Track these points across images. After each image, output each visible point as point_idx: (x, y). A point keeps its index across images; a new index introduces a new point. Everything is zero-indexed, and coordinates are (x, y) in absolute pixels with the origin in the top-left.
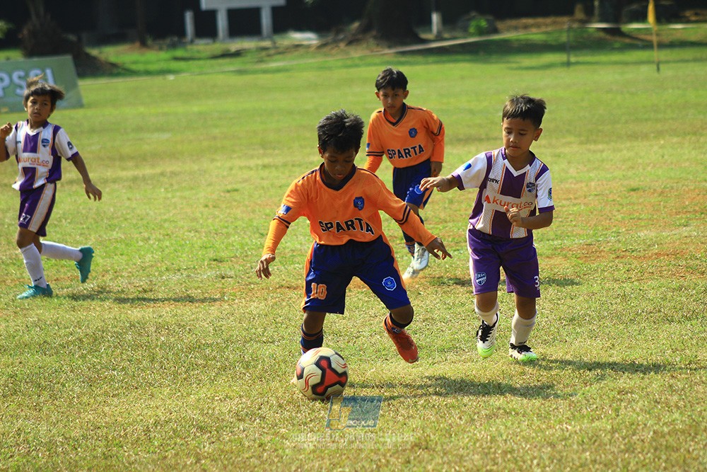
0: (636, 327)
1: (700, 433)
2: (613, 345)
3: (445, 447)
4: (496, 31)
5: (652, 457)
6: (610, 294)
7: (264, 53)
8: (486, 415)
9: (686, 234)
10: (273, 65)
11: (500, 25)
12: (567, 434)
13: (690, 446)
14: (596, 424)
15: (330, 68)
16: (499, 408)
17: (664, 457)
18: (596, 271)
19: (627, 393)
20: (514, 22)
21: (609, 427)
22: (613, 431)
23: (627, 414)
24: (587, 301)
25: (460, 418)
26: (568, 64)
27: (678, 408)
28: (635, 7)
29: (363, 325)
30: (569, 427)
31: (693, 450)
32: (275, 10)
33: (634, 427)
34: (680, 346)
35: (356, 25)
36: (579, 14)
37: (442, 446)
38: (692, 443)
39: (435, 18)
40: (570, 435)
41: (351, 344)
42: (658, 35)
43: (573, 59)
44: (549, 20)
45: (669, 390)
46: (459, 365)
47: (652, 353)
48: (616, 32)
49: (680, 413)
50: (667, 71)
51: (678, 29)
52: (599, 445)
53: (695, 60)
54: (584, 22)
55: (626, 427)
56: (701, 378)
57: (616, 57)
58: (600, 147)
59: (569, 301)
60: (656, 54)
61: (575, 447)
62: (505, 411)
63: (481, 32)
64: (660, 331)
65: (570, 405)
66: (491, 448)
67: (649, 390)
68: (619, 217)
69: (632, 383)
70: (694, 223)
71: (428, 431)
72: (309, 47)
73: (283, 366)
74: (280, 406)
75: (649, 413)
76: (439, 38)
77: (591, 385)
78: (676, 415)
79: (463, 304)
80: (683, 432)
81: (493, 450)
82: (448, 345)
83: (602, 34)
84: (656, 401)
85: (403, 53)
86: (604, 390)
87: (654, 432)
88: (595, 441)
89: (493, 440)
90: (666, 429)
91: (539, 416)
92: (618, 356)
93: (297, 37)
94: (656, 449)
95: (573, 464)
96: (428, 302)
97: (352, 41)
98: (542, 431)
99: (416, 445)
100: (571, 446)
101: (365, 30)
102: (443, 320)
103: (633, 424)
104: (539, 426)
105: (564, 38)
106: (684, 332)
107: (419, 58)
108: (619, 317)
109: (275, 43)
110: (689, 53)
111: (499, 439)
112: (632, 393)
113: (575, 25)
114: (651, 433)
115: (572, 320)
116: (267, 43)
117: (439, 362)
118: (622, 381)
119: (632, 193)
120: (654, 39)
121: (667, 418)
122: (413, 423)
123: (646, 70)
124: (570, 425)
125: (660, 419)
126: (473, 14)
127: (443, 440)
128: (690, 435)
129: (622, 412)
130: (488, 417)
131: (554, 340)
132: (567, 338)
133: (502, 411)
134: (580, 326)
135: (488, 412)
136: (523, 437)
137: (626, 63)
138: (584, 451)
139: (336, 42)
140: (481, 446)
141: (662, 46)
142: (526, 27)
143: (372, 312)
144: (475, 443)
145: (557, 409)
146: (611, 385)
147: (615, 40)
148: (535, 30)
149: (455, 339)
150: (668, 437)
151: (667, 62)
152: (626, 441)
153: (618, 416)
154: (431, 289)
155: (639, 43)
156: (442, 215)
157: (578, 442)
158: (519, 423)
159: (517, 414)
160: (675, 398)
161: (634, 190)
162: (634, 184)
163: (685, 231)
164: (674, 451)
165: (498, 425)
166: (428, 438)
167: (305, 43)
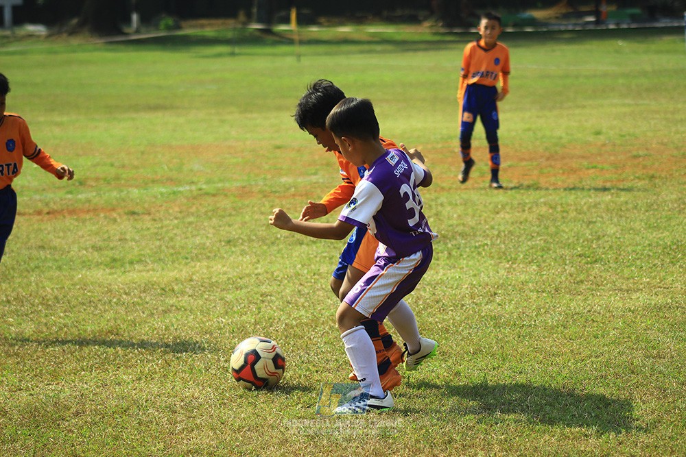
0: (275, 248)
1: (320, 325)
2: (259, 261)
3: (131, 333)
4: (179, 27)
5: (284, 343)
6: (258, 223)
7: (5, 41)
8: (163, 311)
9: (314, 181)
10: (12, 48)
11: (183, 24)
12: (222, 325)
13: (312, 335)
14: (244, 317)
15: (56, 53)
16: (172, 306)
17: (292, 343)
18: (248, 206)
19: (267, 296)
20: (194, 22)
21: (253, 320)
22: (256, 323)
23: (267, 311)
24: (240, 228)
25: (143, 313)
26: (233, 54)
27: (304, 307)
28: (283, 13)
29: (74, 242)
30: (224, 320)
31: (314, 338)
32: (15, 9)
33: (271, 321)
34: (307, 262)
35: (75, 21)
36: (242, 17)
37: (129, 333)
38: (313, 333)
39: (135, 17)
40: (224, 326)
41: (64, 257)
42: (299, 35)
43: (237, 50)
44: (220, 21)
45: (298, 294)
46: (144, 274)
47: (286, 268)
48: (268, 32)
49: (306, 311)
50: (305, 61)
51: (314, 31)
52: (245, 334)
53: (327, 54)
54: (245, 24)
55: (266, 320)
56: (321, 285)
57: (268, 50)
58: (255, 115)
59: (227, 228)
60: (297, 49)
61: (227, 334)
62: (177, 308)
63: (168, 28)
64: (293, 251)
65: (225, 304)
66: (165, 335)
67: (283, 294)
68: (267, 167)
69: (271, 289)
70: (321, 173)
71: (119, 322)
72: (39, 36)
73: (12, 272)
74: (8, 301)
75: (283, 311)
76: (137, 32)
77: (241, 289)
78: (303, 313)
79: (148, 229)
80: (307, 325)
81: (166, 336)
82: (137, 259)
83: (258, 34)
84: (288, 302)
85: (111, 43)
86: (251, 293)
87: (286, 325)
88: (243, 330)
89: (167, 328)
90: (294, 323)
91: (202, 312)
92: (261, 268)
93: (31, 28)
94: (286, 338)
95: (226, 347)
96: (123, 227)
97: (73, 32)
98: (203, 323)
99: (109, 332)
100: (224, 334)
101: (81, 25)
102: (133, 240)
103: (271, 318)
104: (201, 319)
105: (230, 35)
106: (310, 252)
107: (122, 47)
108: (263, 240)
109: (14, 33)
110: (321, 49)
111: (172, 328)
112: (271, 296)
113: (239, 26)
114: (284, 325)
115: (229, 242)
116: (8, 33)
117: (129, 271)
118: (264, 287)
119: (277, 150)
120: (296, 37)
121: (295, 314)
122: (108, 316)
123: (290, 61)
124: (224, 319)
125: (290, 316)
126: (163, 16)
127: (129, 328)
128: (312, 327)
129: (263, 310)
130: (165, 312)
131: (215, 256)
132: (225, 255)
133: (174, 308)
134: (235, 246)
135: (164, 308)
136: (190, 327)
137: (274, 55)
138: (234, 337)
139: (59, 33)
140: (157, 333)
141: (302, 43)
142: (202, 26)
143: (80, 233)
144: (153, 331)
145: (215, 306)
146: (256, 289)
147: (267, 37)
148: (209, 29)
149: (141, 255)
150: (295, 328)
151: (305, 55)
152: (265, 330)
153: (259, 312)
154: (125, 217)
155: (284, 40)
156: (136, 163)
157: (229, 331)
158: (187, 317)
159: (185, 310)
160: (302, 300)
161: (279, 147)
162: (278, 143)
163: (314, 178)
164: (299, 339)
165: (171, 318)
166: (118, 327)
167: (38, 33)
